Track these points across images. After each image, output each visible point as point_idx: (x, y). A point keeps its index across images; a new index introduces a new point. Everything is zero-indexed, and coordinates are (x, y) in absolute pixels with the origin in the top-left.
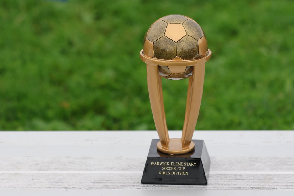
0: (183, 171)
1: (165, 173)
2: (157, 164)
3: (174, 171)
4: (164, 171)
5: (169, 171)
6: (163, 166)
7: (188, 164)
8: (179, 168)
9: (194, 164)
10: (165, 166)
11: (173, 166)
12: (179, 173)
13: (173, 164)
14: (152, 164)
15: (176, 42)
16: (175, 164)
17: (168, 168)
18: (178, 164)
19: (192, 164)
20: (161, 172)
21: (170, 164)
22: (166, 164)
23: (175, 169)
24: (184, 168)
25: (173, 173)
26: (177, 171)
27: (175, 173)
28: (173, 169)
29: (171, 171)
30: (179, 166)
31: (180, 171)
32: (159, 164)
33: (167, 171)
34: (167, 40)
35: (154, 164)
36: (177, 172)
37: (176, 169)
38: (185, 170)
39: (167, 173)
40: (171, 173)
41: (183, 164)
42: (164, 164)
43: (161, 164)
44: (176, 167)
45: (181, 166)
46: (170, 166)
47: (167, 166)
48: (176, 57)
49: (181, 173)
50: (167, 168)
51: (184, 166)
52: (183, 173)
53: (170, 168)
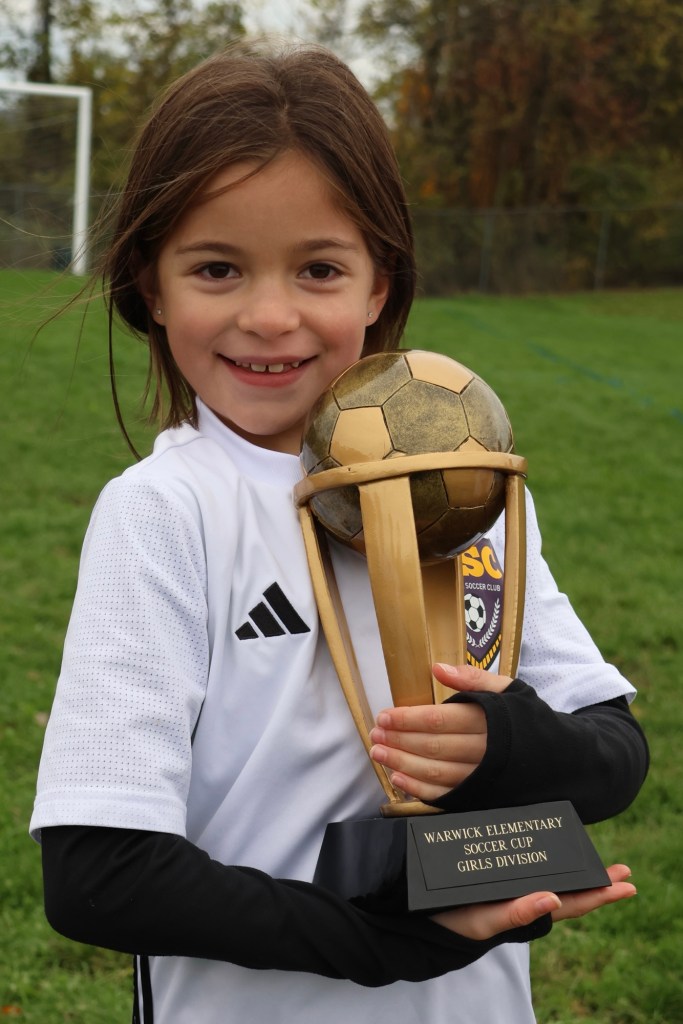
0: (529, 850)
2: (444, 838)
3: (501, 854)
4: (472, 857)
5: (486, 855)
6: (462, 841)
7: (539, 824)
8: (516, 843)
9: (555, 823)
11: (497, 836)
12: (521, 859)
13: (492, 831)
14: (430, 838)
16: (499, 830)
17: (482, 848)
19: (551, 824)
21: (483, 831)
22: (472, 833)
23: (502, 846)
24: (530, 840)
25: (500, 860)
26: (511, 852)
27: (507, 859)
28: (498, 846)
29: (493, 856)
30: (515, 835)
31: (520, 851)
32: (452, 836)
33: (481, 857)
35: (435, 839)
36: (512, 857)
37: (508, 845)
38: (536, 848)
40: (494, 862)
41: (524, 827)
42: (466, 832)
43: (457, 834)
44: (507, 838)
45: (521, 834)
46: (486, 838)
47: (475, 841)
49: (527, 857)
50: (479, 848)
51: (531, 833)
52: (530, 858)
53: (490, 847)
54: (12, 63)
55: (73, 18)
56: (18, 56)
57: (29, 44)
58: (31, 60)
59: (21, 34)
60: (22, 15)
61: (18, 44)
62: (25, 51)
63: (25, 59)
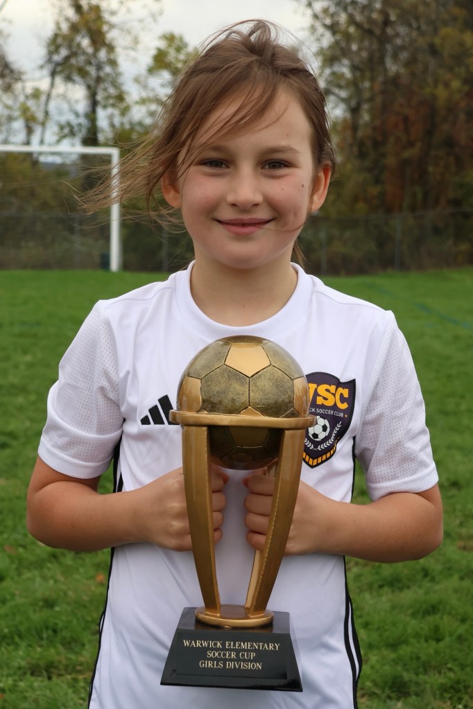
0: (251, 661)
1: (213, 665)
2: (196, 644)
3: (231, 660)
4: (211, 659)
5: (221, 659)
6: (208, 648)
7: (263, 646)
8: (243, 655)
9: (275, 647)
10: (212, 649)
11: (231, 650)
12: (244, 666)
13: (230, 645)
14: (186, 643)
15: (250, 376)
16: (234, 645)
17: (219, 654)
18: (240, 645)
19: (271, 647)
20: (205, 663)
21: (223, 645)
22: (215, 644)
23: (233, 655)
24: (253, 655)
25: (229, 664)
26: (238, 660)
27: (234, 664)
28: (230, 655)
29: (225, 660)
30: (244, 650)
31: (244, 661)
32: (201, 644)
33: (218, 660)
34: (230, 371)
35: (190, 645)
36: (238, 664)
37: (237, 655)
38: (255, 660)
39: (217, 664)
40: (225, 665)
41: (252, 646)
42: (212, 644)
43: (205, 644)
44: (238, 651)
45: (247, 651)
46: (224, 649)
47: (217, 650)
48: (247, 408)
49: (247, 666)
50: (217, 654)
51: (255, 651)
52: (250, 666)
53: (225, 655)
54: (72, 133)
55: (111, 101)
56: (76, 129)
57: (82, 120)
58: (84, 132)
59: (77, 115)
60: (77, 101)
61: (74, 121)
62: (80, 125)
63: (80, 130)
